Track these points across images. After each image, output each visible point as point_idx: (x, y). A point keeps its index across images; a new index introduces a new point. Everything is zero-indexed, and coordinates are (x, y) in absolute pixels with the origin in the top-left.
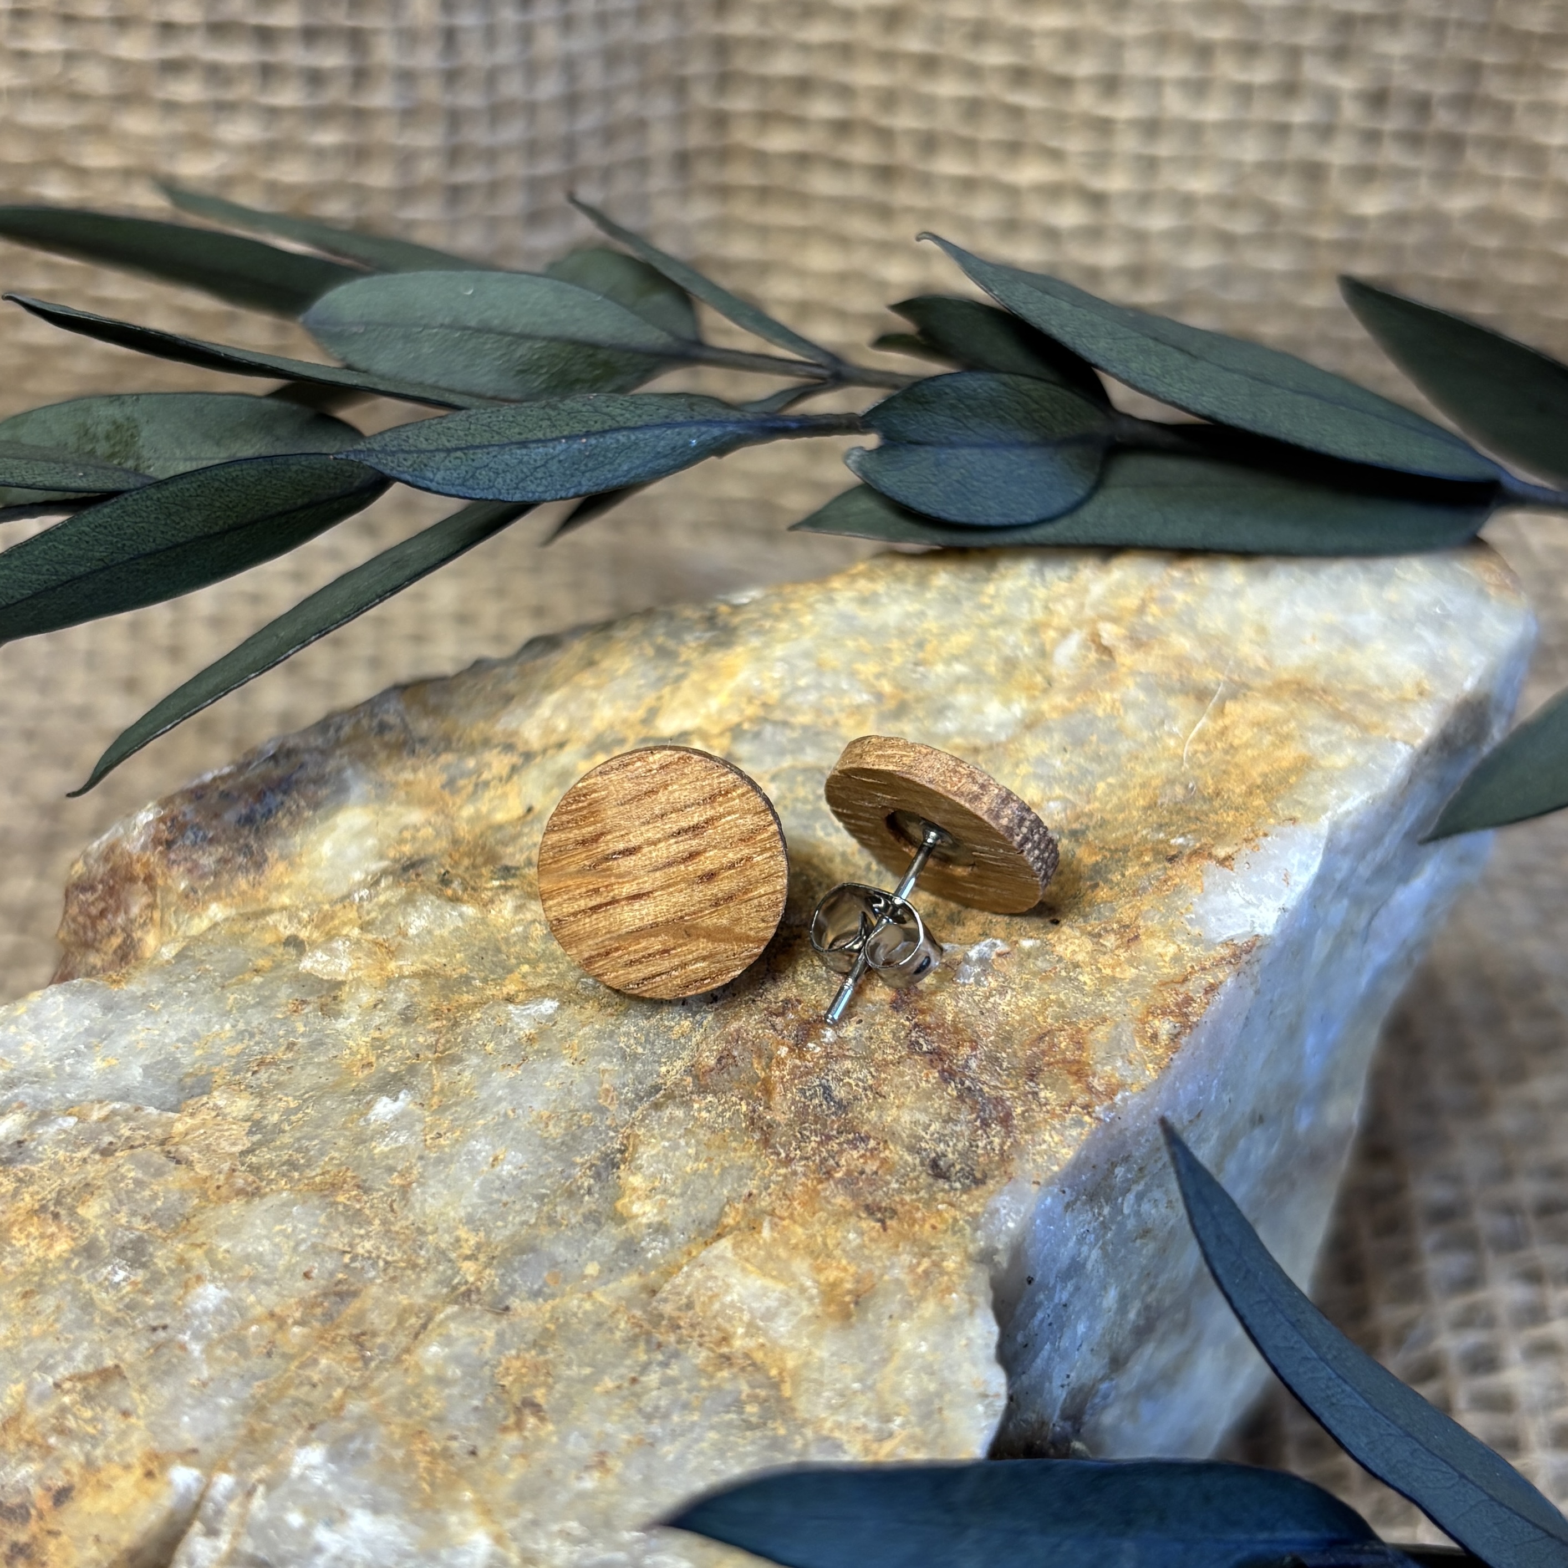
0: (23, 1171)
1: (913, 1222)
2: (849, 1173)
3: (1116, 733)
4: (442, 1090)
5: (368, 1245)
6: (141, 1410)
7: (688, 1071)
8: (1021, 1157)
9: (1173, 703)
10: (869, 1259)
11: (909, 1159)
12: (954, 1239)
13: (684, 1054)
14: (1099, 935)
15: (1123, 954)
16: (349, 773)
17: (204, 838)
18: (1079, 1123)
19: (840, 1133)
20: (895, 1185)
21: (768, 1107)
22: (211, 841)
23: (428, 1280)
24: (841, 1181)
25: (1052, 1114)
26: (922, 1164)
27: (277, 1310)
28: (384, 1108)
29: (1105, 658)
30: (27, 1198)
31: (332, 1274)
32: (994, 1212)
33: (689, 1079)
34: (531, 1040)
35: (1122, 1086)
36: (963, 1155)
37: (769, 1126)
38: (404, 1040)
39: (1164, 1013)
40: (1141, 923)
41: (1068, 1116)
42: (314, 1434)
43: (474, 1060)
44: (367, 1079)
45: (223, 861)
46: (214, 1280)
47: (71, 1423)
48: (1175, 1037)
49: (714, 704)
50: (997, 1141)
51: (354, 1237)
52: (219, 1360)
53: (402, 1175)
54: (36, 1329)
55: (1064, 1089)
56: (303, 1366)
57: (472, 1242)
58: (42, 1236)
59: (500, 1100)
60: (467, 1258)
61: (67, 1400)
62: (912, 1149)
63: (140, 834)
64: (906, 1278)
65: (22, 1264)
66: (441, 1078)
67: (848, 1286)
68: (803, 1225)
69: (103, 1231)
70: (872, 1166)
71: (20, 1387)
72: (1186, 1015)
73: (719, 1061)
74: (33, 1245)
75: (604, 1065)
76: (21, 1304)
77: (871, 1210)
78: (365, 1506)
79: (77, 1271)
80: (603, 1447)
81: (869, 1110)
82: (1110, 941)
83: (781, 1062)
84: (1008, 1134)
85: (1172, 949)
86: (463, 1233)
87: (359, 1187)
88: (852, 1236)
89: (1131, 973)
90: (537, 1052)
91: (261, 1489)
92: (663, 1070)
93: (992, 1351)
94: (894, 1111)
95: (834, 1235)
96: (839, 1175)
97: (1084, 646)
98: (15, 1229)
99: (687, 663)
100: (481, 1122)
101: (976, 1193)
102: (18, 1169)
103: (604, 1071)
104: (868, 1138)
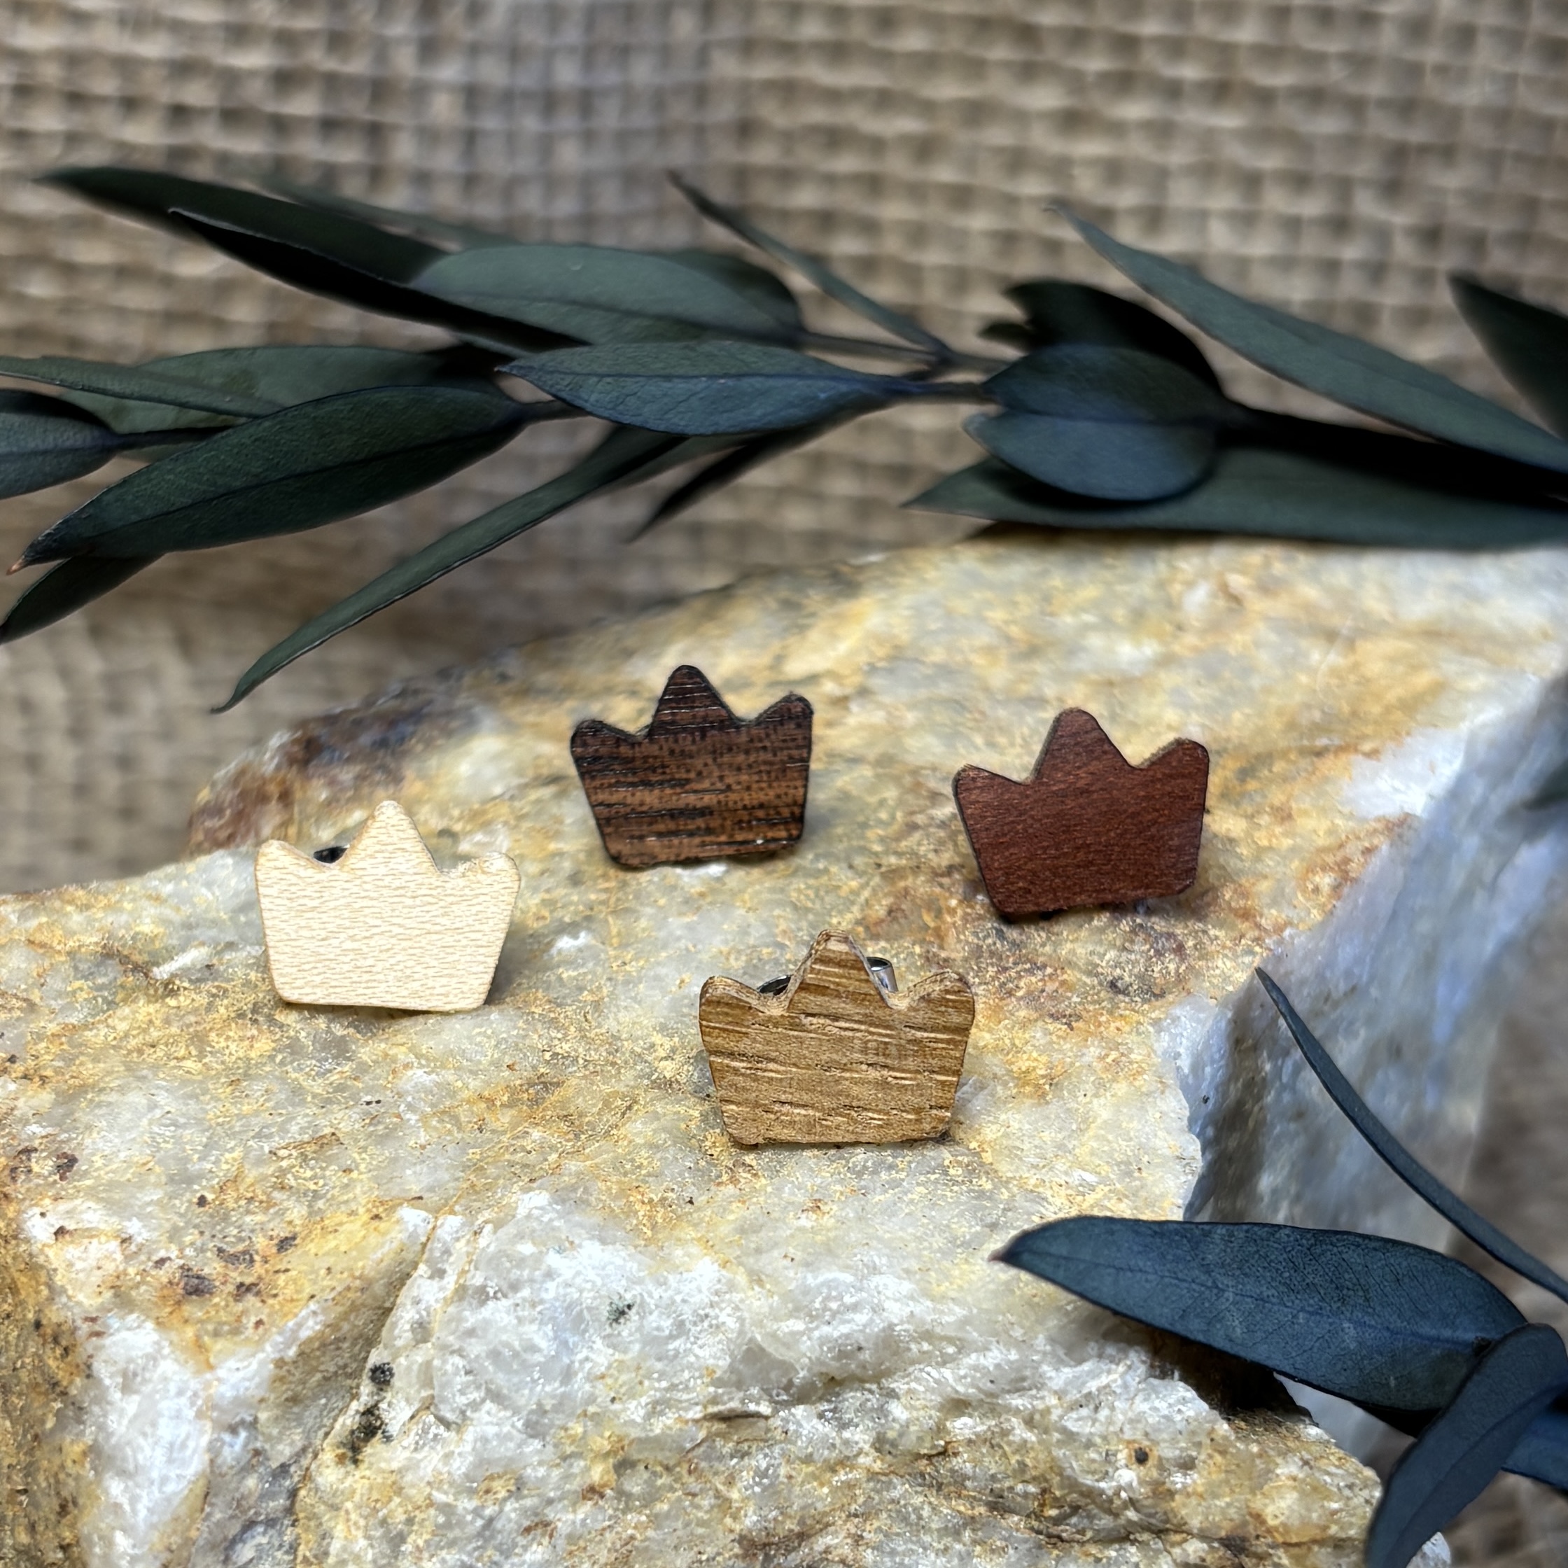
0: (218, 987)
1: (1100, 1025)
2: (1029, 993)
3: (1248, 671)
4: (619, 934)
5: (566, 1047)
6: (362, 1167)
7: (858, 922)
8: (1197, 977)
9: (1304, 643)
10: (1060, 1051)
11: (1088, 981)
12: (1139, 1039)
13: (855, 909)
14: (1253, 816)
15: (1278, 830)
16: (478, 710)
17: (340, 758)
18: (1250, 952)
19: (1015, 964)
20: (1075, 999)
21: (941, 947)
22: (349, 760)
23: (628, 1076)
24: (1021, 998)
25: (1224, 947)
26: (1101, 984)
27: (486, 1094)
28: (565, 943)
29: (1234, 605)
30: (222, 1010)
31: (534, 1068)
32: (1176, 1020)
33: (861, 929)
34: (702, 895)
35: (1289, 923)
36: (1141, 977)
37: (946, 960)
38: (575, 898)
39: (1323, 869)
40: (1294, 805)
41: (1239, 949)
42: (534, 1185)
43: (649, 910)
44: (545, 926)
45: (361, 778)
46: (422, 1066)
47: (290, 1180)
48: (1336, 888)
49: (843, 647)
50: (1172, 967)
51: (552, 1039)
52: (435, 1128)
53: (591, 992)
54: (245, 1108)
55: (1232, 927)
56: (516, 1138)
57: (667, 1046)
58: (242, 1039)
59: (679, 939)
60: (666, 1058)
61: (284, 1164)
62: (1089, 973)
63: (272, 758)
64: (1098, 1066)
65: (223, 1063)
66: (615, 925)
67: (1042, 1072)
68: (990, 1031)
69: (303, 1034)
70: (1051, 987)
71: (237, 1154)
72: (1347, 872)
73: (890, 912)
74: (233, 1047)
75: (777, 912)
76: (229, 1090)
77: (1055, 1017)
78: (592, 1238)
79: (282, 1063)
80: (817, 1196)
81: (1043, 945)
82: (1264, 820)
83: (952, 912)
84: (1182, 960)
85: (1324, 825)
86: (657, 1038)
87: (550, 1002)
88: (1039, 1035)
89: (1287, 842)
90: (711, 903)
91: (489, 1227)
92: (834, 921)
93: (1185, 1122)
94: (1069, 946)
95: (1020, 1036)
96: (1020, 994)
97: (1214, 596)
98: (213, 1036)
99: (813, 615)
100: (664, 954)
101: (1158, 1003)
102: (209, 986)
103: (779, 917)
104: (1044, 966)
